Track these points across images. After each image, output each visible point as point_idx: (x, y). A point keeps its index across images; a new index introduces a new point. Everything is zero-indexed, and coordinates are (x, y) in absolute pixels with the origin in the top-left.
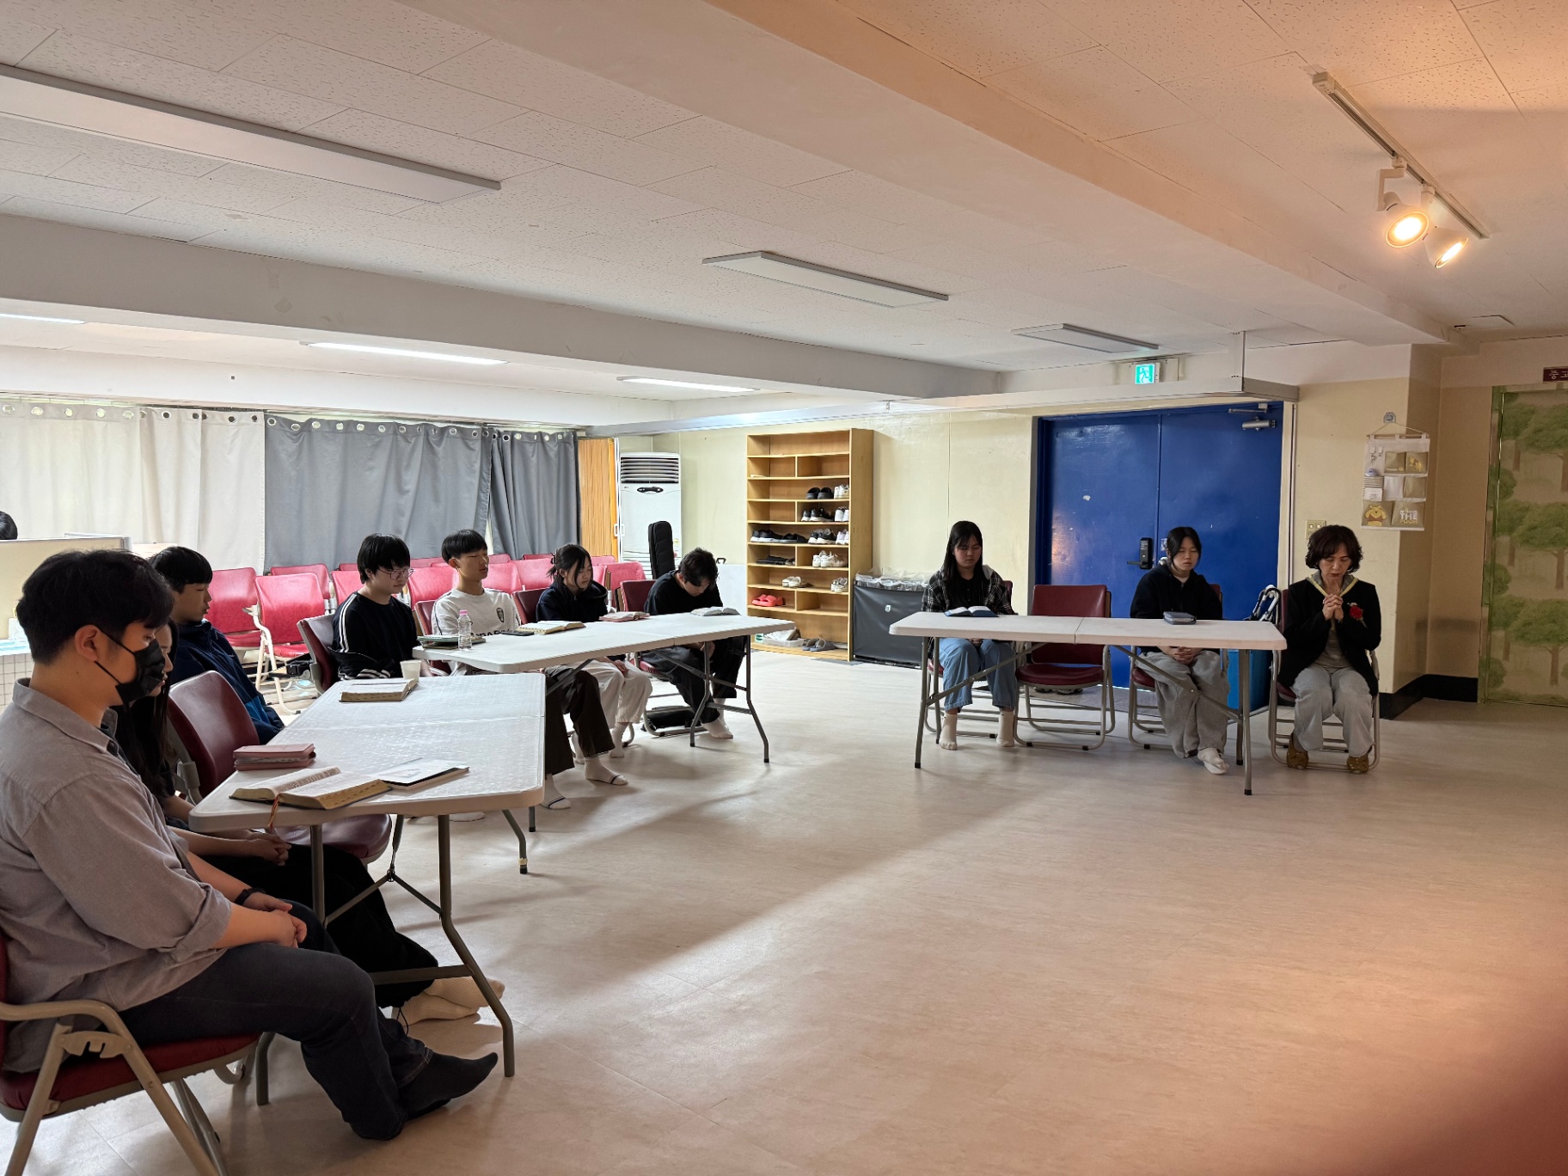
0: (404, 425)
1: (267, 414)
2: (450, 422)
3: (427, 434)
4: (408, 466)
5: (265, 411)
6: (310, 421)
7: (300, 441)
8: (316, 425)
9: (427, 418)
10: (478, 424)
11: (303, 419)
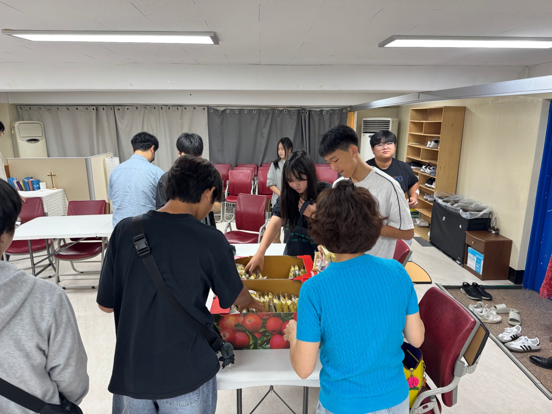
0: (263, 110)
1: (209, 108)
2: (283, 107)
3: (273, 113)
4: (264, 127)
5: (208, 106)
6: (225, 110)
7: (222, 117)
8: (228, 112)
9: (273, 106)
10: (297, 108)
11: (222, 109)
